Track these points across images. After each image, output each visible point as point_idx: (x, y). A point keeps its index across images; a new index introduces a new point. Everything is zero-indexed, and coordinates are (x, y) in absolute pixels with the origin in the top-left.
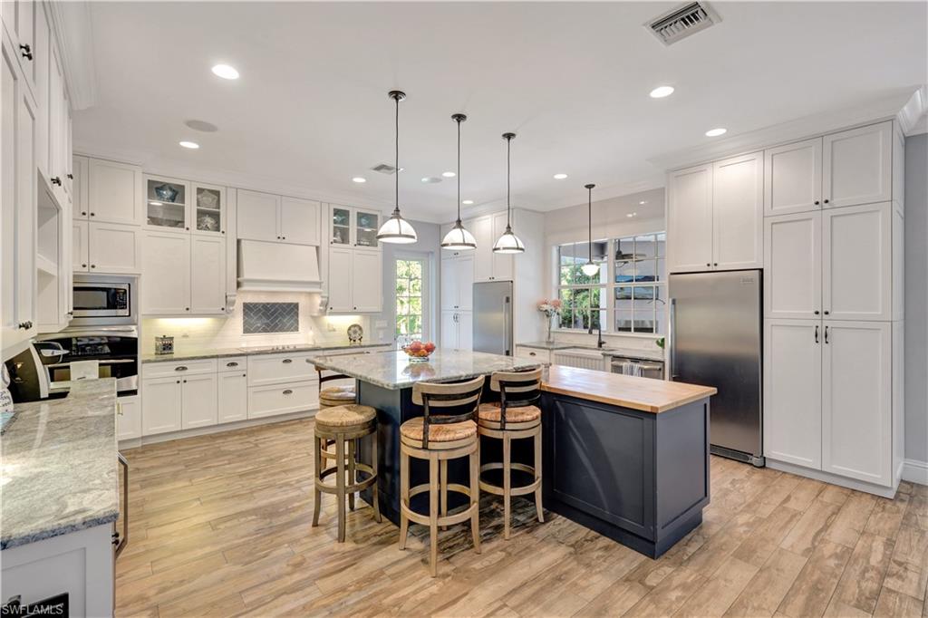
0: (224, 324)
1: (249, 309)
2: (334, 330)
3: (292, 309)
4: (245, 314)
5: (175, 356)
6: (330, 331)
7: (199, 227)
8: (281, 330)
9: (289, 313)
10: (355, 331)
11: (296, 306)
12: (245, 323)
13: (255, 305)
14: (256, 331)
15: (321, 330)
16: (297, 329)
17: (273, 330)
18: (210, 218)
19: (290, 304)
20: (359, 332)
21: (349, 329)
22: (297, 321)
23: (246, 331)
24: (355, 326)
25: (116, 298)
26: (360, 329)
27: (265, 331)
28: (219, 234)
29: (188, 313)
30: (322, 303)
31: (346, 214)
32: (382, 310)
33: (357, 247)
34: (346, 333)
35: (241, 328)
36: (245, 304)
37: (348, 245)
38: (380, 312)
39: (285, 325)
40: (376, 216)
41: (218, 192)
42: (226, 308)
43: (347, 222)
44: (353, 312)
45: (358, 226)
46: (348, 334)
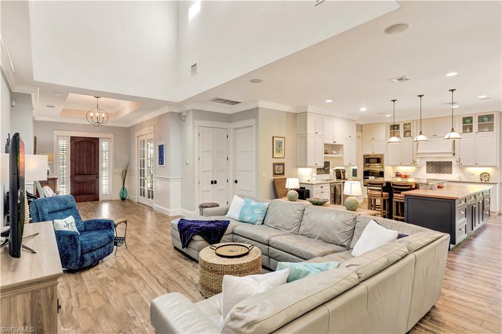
0: (418, 170)
1: (429, 164)
2: (473, 175)
3: (449, 164)
4: (427, 166)
6: (471, 175)
7: (404, 136)
8: (443, 173)
9: (447, 166)
10: (484, 175)
11: (451, 163)
12: (427, 169)
13: (432, 162)
14: (432, 172)
15: (465, 174)
16: (451, 173)
17: (439, 173)
18: (407, 133)
19: (447, 162)
20: (488, 176)
21: (481, 174)
22: (451, 170)
23: (427, 172)
24: (485, 173)
25: (379, 160)
26: (489, 175)
27: (435, 172)
28: (410, 138)
29: (401, 165)
30: (457, 162)
31: (471, 118)
32: (498, 165)
33: (478, 133)
34: (479, 176)
35: (426, 171)
36: (427, 162)
37: (471, 133)
38: (497, 166)
39: (444, 171)
40: (493, 115)
41: (410, 124)
42: (414, 163)
43: (471, 122)
44: (476, 165)
45: (479, 122)
46: (480, 177)
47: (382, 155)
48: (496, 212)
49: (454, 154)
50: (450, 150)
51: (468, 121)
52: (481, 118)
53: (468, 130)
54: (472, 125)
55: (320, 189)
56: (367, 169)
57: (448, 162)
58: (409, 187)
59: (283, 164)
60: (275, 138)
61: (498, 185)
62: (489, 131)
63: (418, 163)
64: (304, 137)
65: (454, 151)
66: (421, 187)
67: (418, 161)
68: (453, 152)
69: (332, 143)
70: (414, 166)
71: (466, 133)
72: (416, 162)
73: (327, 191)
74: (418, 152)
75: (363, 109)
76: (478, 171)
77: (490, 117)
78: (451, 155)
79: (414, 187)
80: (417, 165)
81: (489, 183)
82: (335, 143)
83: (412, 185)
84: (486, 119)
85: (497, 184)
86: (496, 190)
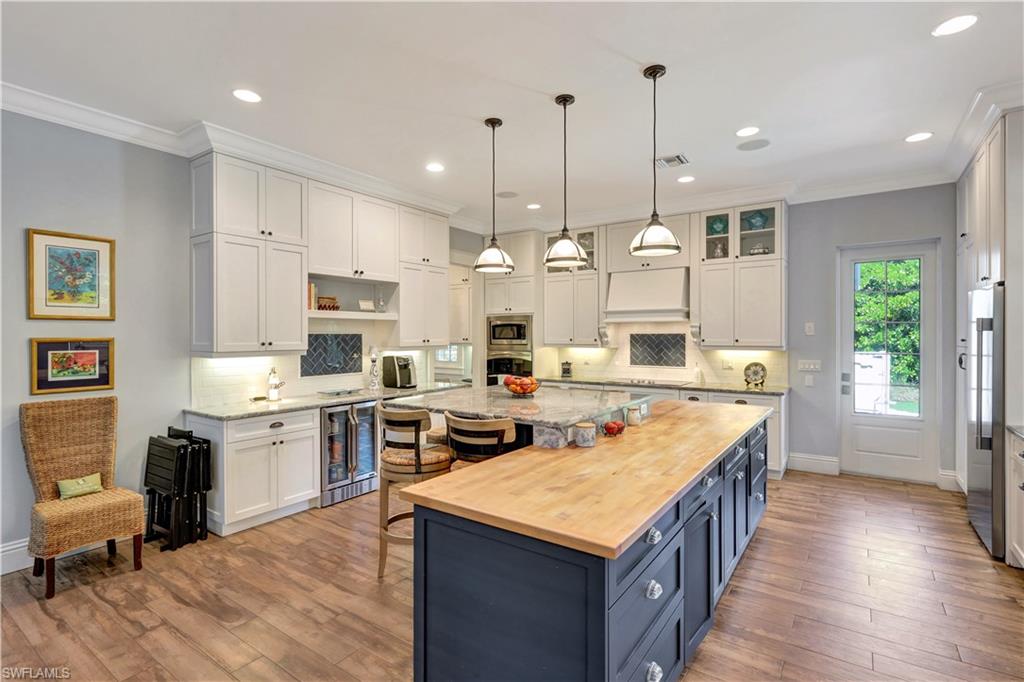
0: (613, 355)
1: (636, 340)
2: (730, 368)
3: (678, 341)
4: (633, 345)
5: (574, 379)
6: (725, 369)
8: (667, 364)
9: (674, 346)
10: (754, 371)
11: (683, 337)
12: (632, 353)
13: (642, 336)
14: (642, 363)
15: (713, 368)
16: (683, 364)
20: (761, 373)
21: (748, 368)
22: (683, 355)
23: (633, 362)
24: (756, 365)
25: (520, 331)
26: (764, 369)
27: (652, 364)
28: (592, 271)
29: (572, 343)
30: (693, 334)
31: (724, 219)
32: (784, 344)
33: (741, 258)
34: (743, 373)
35: (629, 360)
36: (632, 336)
37: (726, 259)
38: (781, 347)
39: (670, 358)
40: (773, 209)
41: (592, 234)
42: (600, 339)
43: (725, 229)
44: (736, 345)
45: (742, 230)
46: (746, 375)
47: (528, 318)
48: (779, 472)
49: (688, 315)
50: (679, 305)
51: (718, 226)
52: (747, 219)
53: (719, 251)
54: (727, 238)
55: (268, 431)
56: (497, 354)
57: (677, 335)
58: (494, 441)
59: (104, 347)
60: (37, 238)
61: (783, 397)
62: (765, 253)
63: (609, 339)
64: (203, 242)
65: (688, 306)
66: (538, 440)
67: (610, 332)
68: (687, 309)
69: (350, 274)
70: (602, 347)
71: (714, 258)
72: (606, 336)
73: (308, 433)
74: (610, 309)
75: (435, 167)
76: (740, 359)
77: (767, 216)
78: (681, 318)
79: (510, 437)
80: (607, 342)
81: (765, 394)
82: (363, 277)
83: (503, 432)
84: (757, 221)
85: (783, 394)
86: (779, 412)
